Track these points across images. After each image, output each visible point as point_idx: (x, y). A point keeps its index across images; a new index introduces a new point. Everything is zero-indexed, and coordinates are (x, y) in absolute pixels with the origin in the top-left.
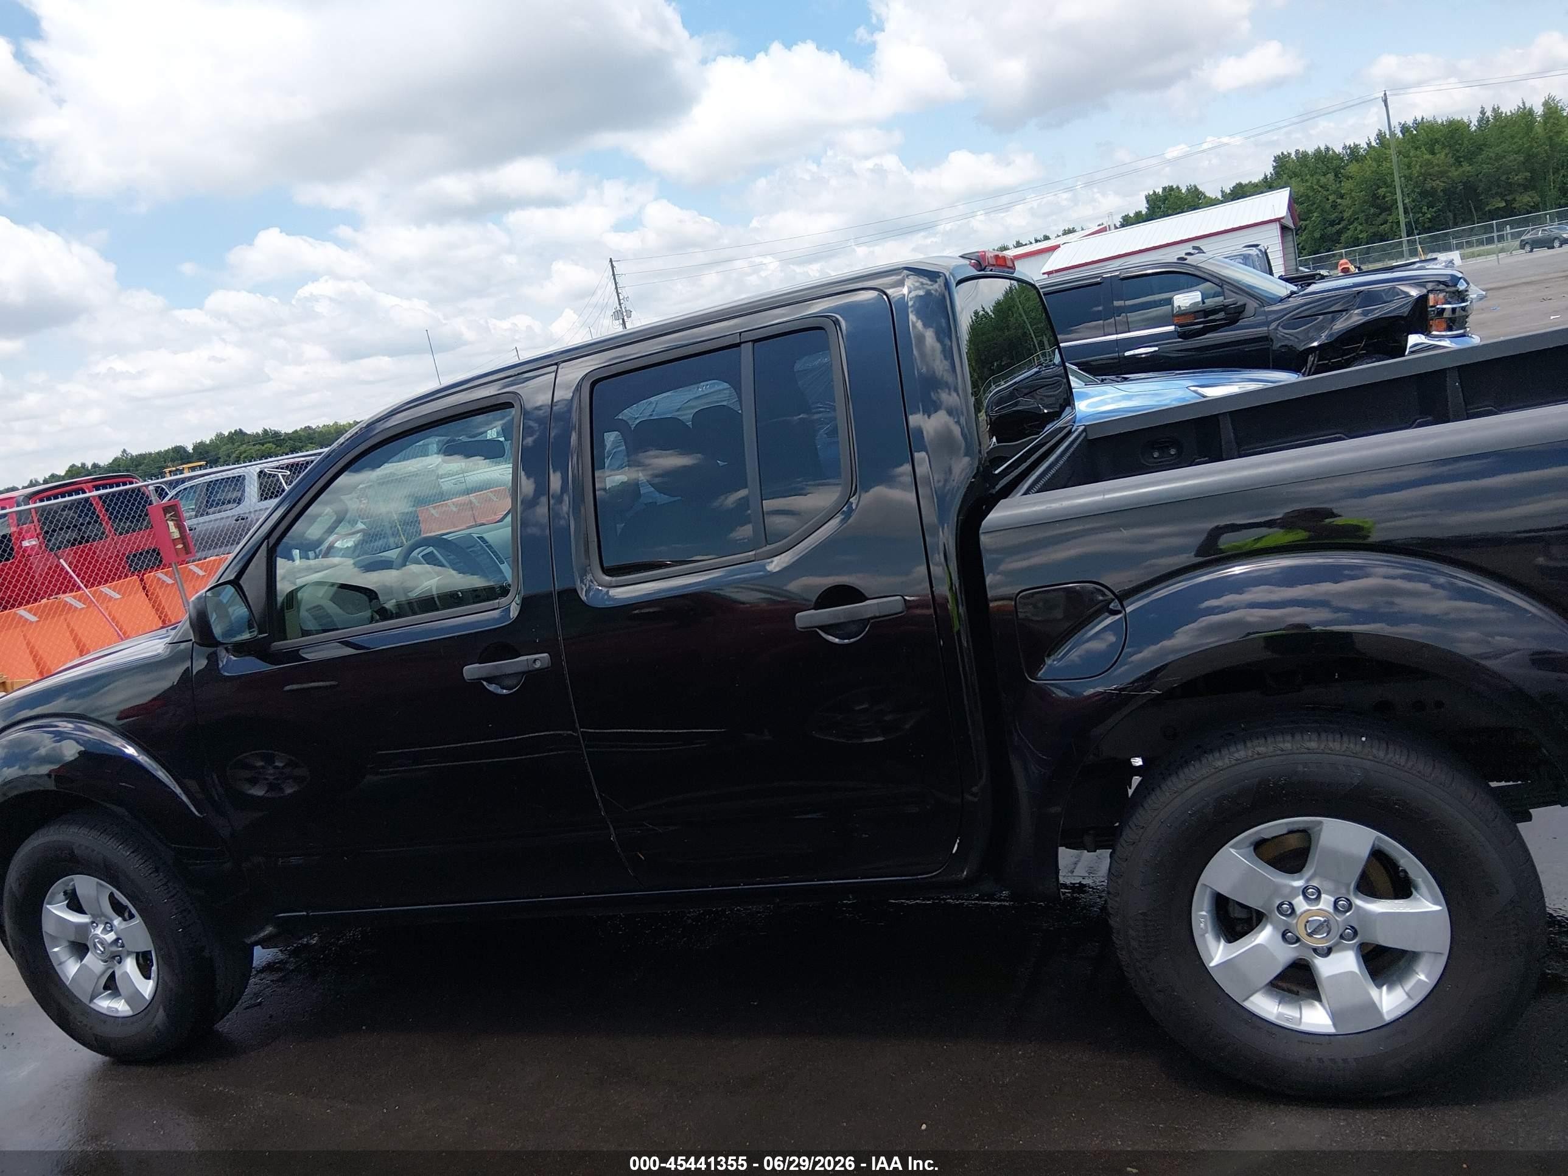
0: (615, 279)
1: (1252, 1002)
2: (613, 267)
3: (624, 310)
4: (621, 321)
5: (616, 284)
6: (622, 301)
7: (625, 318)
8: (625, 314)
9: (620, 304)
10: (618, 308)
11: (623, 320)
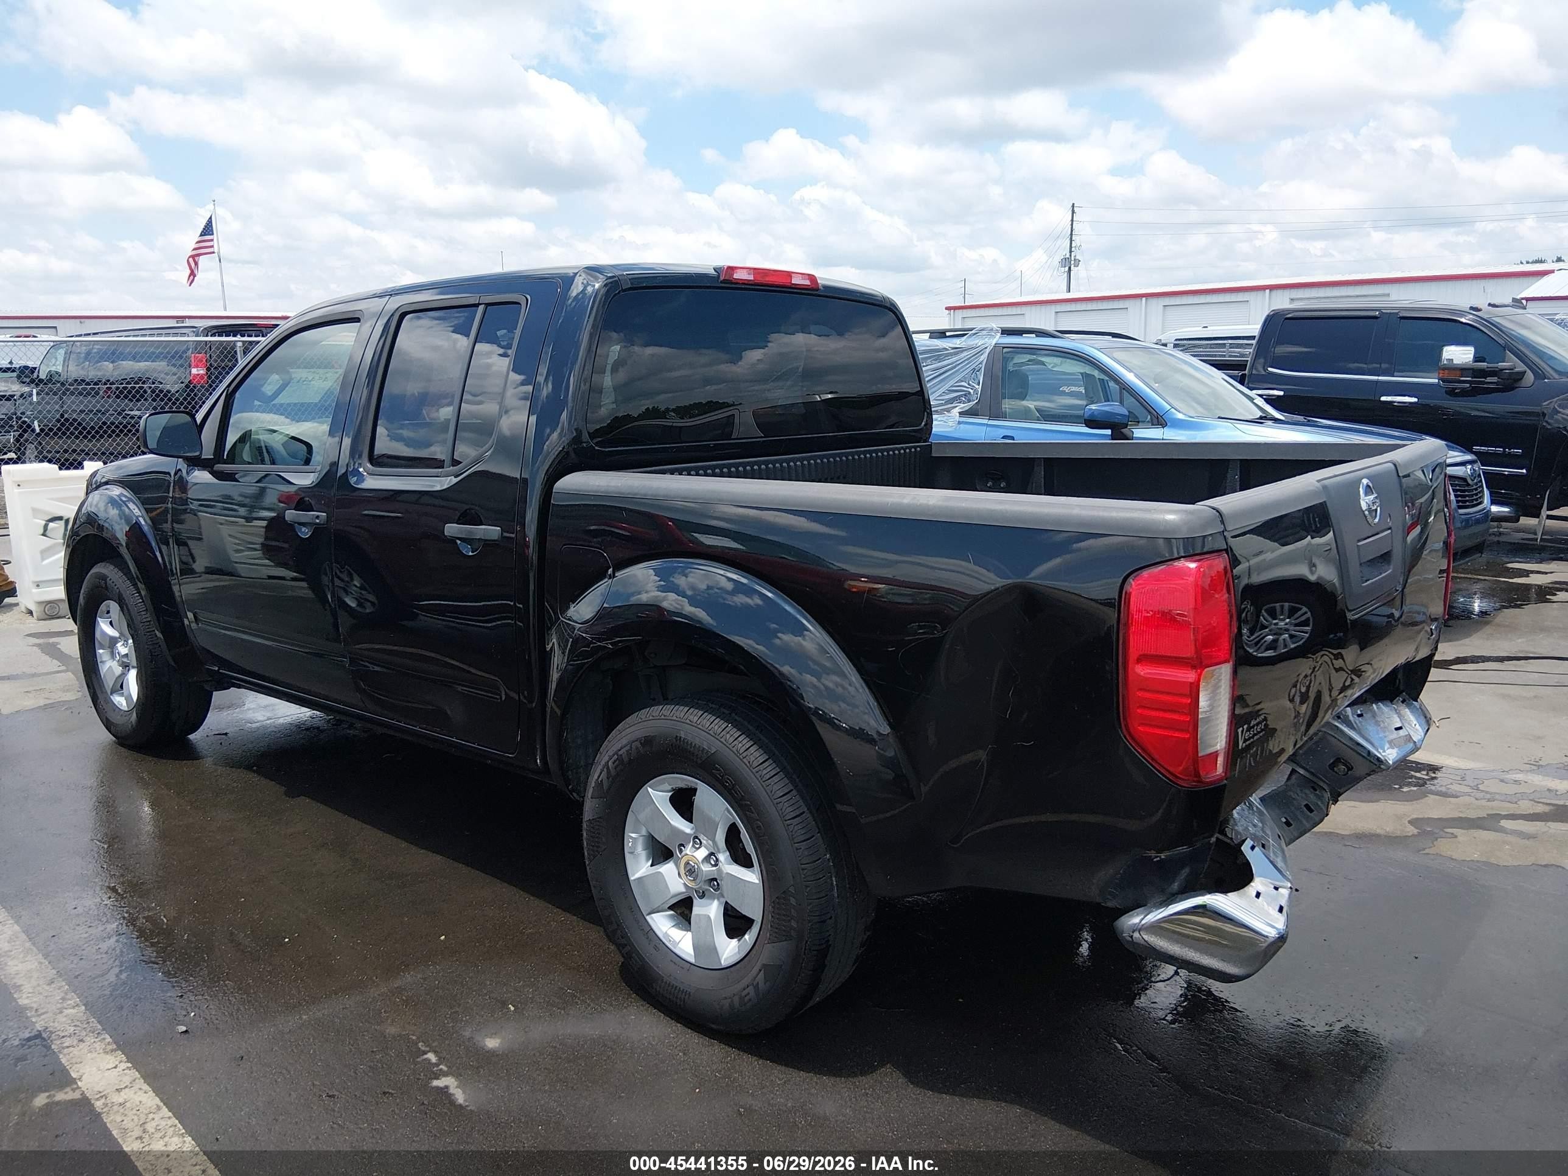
0: (1072, 225)
1: (653, 919)
2: (1073, 212)
3: (1073, 259)
4: (1067, 269)
5: (1072, 231)
6: (1073, 249)
7: (1072, 267)
8: (1072, 262)
9: (1071, 252)
10: (1068, 256)
11: (1070, 268)
